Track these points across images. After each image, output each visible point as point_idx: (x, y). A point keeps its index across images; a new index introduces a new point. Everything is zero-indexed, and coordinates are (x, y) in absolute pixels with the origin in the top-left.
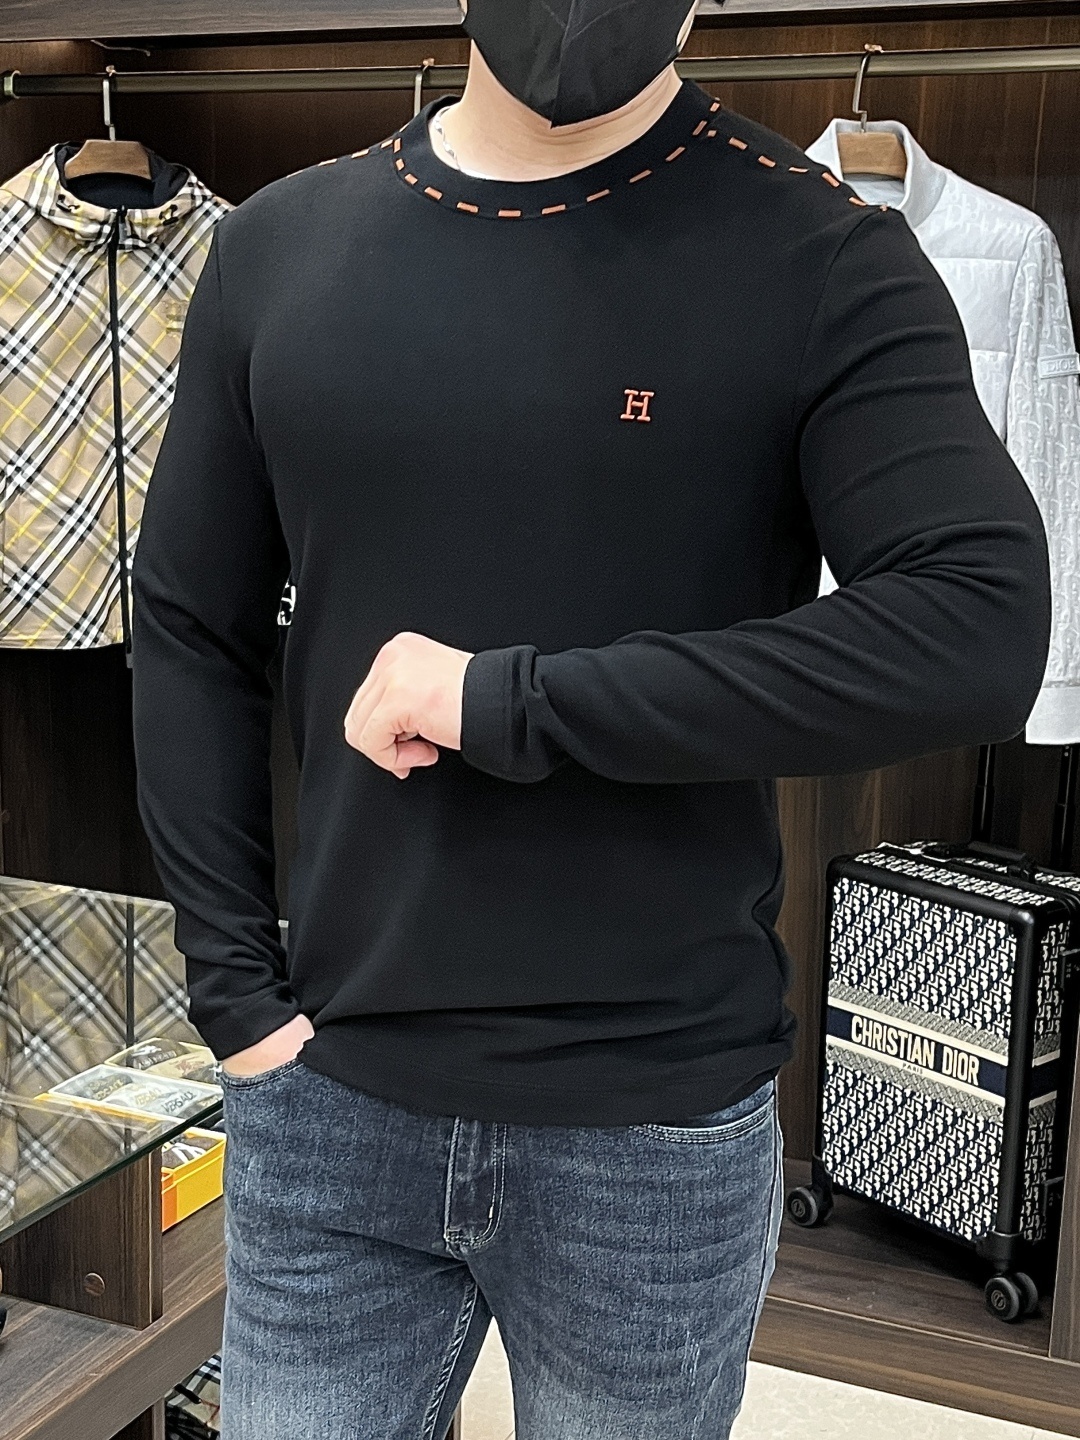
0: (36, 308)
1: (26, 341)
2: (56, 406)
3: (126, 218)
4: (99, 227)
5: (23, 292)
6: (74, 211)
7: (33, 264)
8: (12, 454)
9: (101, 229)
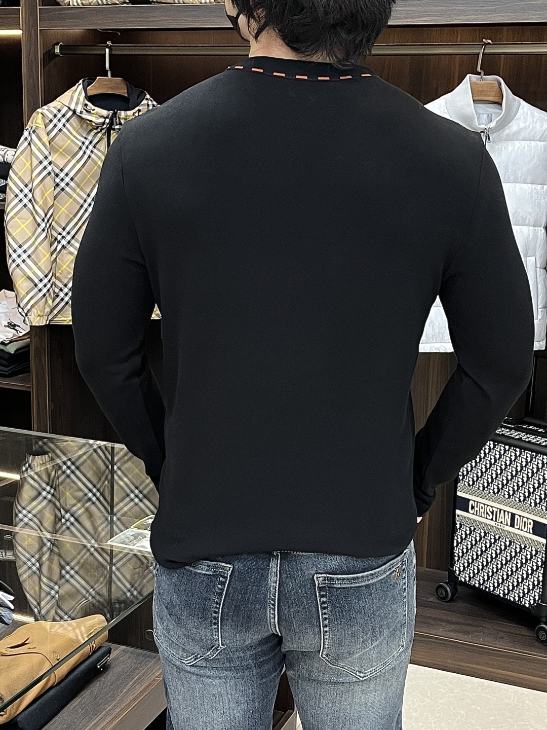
0: (73, 159)
1: (68, 175)
2: (82, 206)
3: (117, 115)
4: (104, 119)
5: (67, 151)
6: (92, 112)
7: (72, 137)
8: (60, 230)
9: (105, 121)
